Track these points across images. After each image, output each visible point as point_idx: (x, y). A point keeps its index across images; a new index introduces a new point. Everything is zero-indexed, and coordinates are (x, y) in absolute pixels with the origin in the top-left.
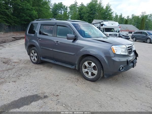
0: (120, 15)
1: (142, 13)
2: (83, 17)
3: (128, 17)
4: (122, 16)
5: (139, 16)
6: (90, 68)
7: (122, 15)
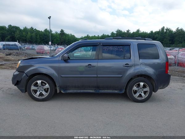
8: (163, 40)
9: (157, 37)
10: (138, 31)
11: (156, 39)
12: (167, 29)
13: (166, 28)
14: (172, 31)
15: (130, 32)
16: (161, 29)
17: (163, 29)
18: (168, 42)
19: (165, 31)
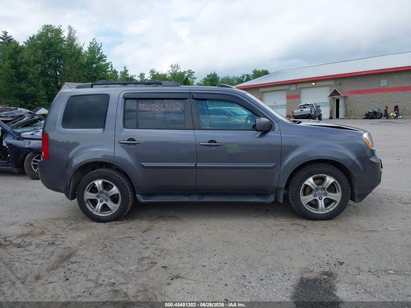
0: (123, 70)
1: (172, 66)
2: (26, 73)
3: (142, 75)
4: (128, 73)
5: (165, 75)
6: (320, 191)
7: (127, 71)
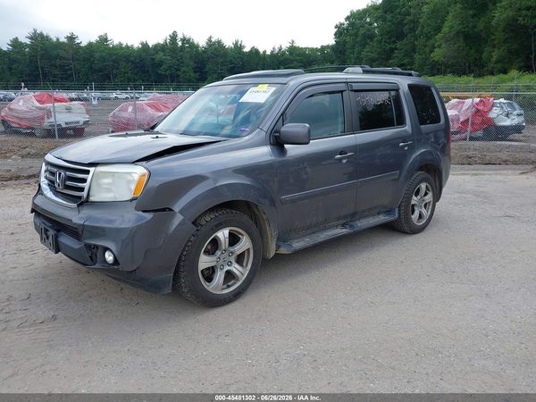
8: (179, 70)
9: (163, 62)
10: (104, 39)
11: (161, 66)
12: (183, 40)
13: (180, 36)
14: (198, 46)
15: (78, 41)
16: (169, 37)
17: (174, 37)
18: (192, 75)
19: (180, 44)
